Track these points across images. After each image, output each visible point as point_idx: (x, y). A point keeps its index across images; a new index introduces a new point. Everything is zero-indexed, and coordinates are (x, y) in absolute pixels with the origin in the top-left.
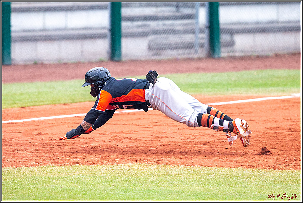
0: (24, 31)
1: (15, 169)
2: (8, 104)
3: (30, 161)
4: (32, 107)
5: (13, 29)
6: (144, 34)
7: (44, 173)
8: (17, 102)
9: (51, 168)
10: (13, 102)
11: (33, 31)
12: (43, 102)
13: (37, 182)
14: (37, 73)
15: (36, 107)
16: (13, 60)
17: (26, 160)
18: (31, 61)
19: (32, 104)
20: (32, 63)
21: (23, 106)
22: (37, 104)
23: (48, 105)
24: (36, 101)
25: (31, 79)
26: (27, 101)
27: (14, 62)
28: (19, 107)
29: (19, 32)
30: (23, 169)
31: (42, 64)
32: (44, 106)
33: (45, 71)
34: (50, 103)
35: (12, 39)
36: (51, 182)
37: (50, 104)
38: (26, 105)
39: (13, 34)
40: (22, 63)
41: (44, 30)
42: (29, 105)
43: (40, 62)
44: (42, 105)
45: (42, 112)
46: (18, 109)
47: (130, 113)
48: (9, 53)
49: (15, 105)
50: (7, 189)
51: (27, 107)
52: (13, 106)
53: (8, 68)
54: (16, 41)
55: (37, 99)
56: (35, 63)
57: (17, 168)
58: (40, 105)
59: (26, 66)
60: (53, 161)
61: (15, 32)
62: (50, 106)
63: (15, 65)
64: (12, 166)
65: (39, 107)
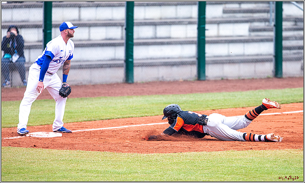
0: (215, 57)
1: (208, 153)
2: (203, 107)
3: (218, 147)
4: (220, 110)
5: (207, 55)
6: (298, 59)
7: (228, 156)
8: (209, 106)
9: (233, 152)
10: (207, 106)
11: (221, 56)
12: (228, 106)
13: (223, 162)
14: (223, 86)
15: (223, 110)
16: (207, 77)
17: (216, 147)
18: (219, 77)
19: (220, 107)
20: (220, 79)
21: (214, 109)
22: (223, 107)
23: (231, 108)
24: (223, 106)
25: (219, 90)
26: (216, 105)
27: (207, 78)
28: (211, 110)
29: (211, 57)
30: (214, 153)
31: (227, 80)
32: (229, 109)
33: (229, 84)
34: (233, 106)
35: (206, 62)
36: (233, 162)
37: (233, 108)
38: (216, 108)
39: (207, 59)
40: (213, 79)
41: (229, 56)
42: (218, 108)
43: (225, 78)
44: (227, 108)
45: (227, 113)
46: (210, 111)
47: (289, 114)
48: (204, 72)
49: (208, 108)
50: (202, 167)
51: (216, 110)
52: (207, 109)
53: (204, 82)
54: (209, 64)
55: (223, 104)
56: (222, 79)
57: (210, 152)
58: (225, 108)
59: (215, 81)
60: (234, 147)
61: (208, 57)
62: (232, 109)
63: (208, 80)
64: (206, 151)
65: (225, 110)
